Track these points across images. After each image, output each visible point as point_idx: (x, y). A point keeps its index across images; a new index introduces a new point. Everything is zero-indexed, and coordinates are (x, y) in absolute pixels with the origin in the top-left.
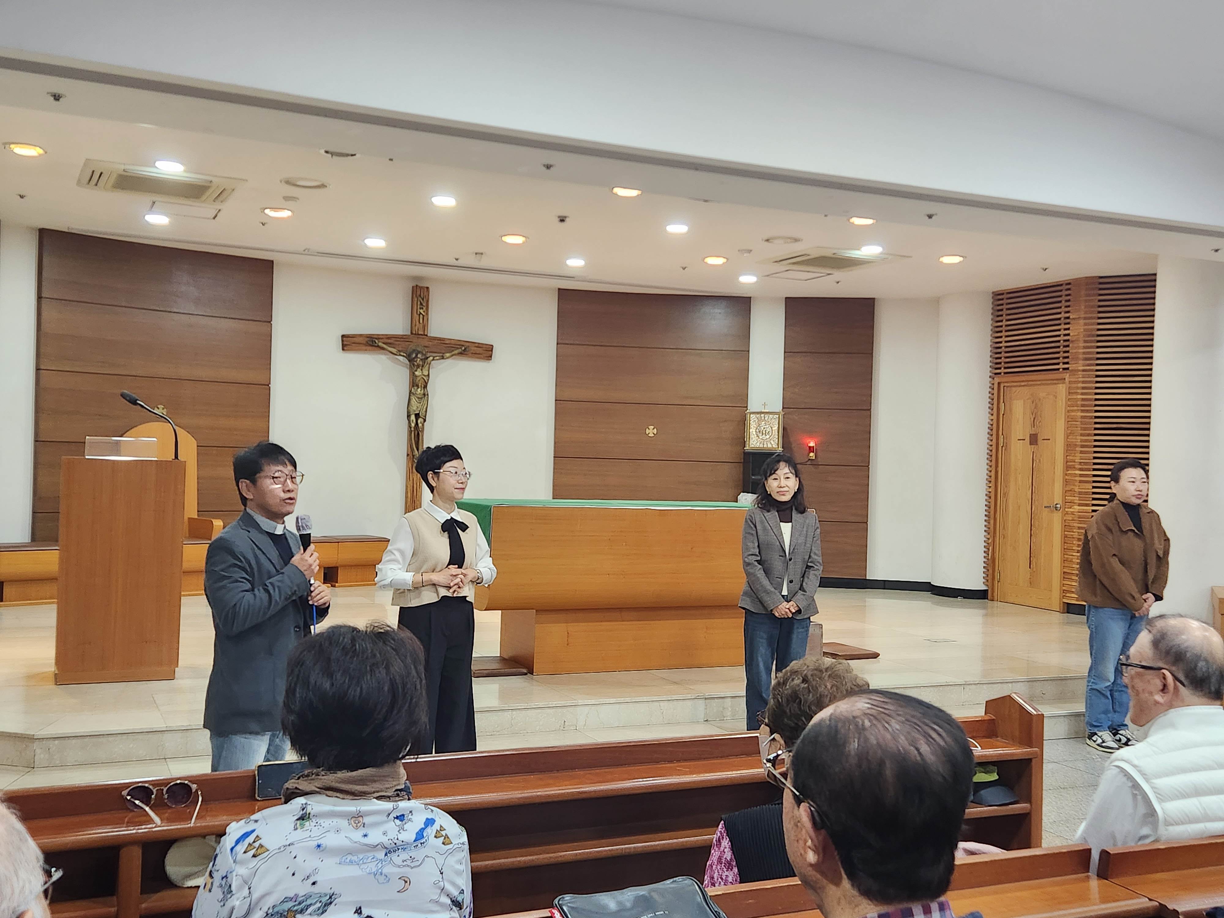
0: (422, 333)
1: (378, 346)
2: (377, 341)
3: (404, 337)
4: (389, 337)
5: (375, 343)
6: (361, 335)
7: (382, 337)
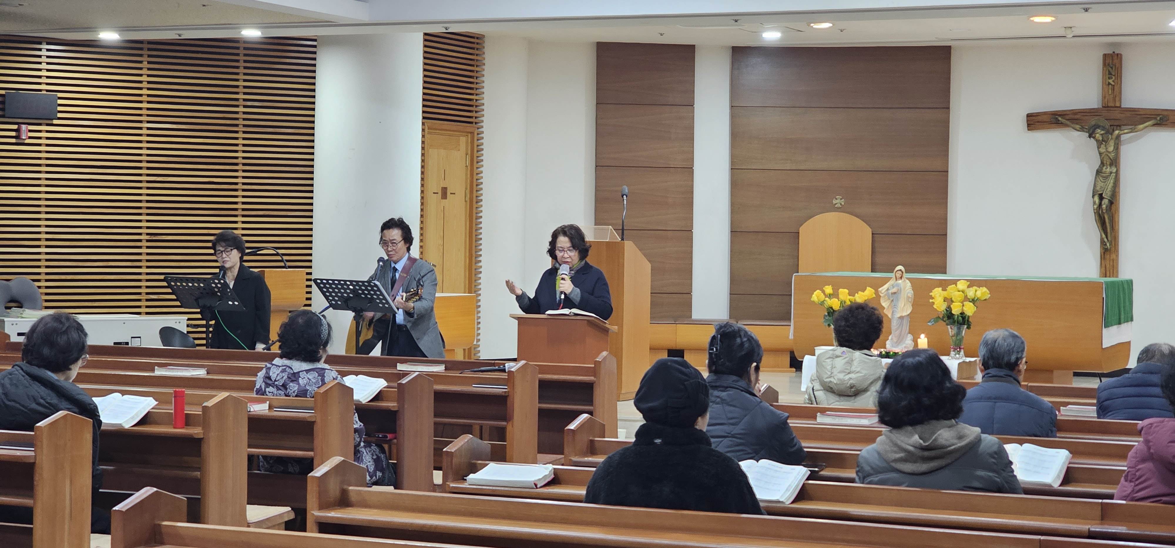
0: (1113, 105)
1: (1062, 123)
2: (1060, 119)
3: (1092, 111)
4: (1075, 112)
5: (1058, 120)
6: (1045, 113)
7: (1068, 113)
